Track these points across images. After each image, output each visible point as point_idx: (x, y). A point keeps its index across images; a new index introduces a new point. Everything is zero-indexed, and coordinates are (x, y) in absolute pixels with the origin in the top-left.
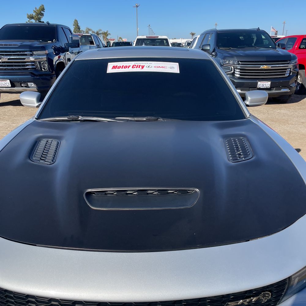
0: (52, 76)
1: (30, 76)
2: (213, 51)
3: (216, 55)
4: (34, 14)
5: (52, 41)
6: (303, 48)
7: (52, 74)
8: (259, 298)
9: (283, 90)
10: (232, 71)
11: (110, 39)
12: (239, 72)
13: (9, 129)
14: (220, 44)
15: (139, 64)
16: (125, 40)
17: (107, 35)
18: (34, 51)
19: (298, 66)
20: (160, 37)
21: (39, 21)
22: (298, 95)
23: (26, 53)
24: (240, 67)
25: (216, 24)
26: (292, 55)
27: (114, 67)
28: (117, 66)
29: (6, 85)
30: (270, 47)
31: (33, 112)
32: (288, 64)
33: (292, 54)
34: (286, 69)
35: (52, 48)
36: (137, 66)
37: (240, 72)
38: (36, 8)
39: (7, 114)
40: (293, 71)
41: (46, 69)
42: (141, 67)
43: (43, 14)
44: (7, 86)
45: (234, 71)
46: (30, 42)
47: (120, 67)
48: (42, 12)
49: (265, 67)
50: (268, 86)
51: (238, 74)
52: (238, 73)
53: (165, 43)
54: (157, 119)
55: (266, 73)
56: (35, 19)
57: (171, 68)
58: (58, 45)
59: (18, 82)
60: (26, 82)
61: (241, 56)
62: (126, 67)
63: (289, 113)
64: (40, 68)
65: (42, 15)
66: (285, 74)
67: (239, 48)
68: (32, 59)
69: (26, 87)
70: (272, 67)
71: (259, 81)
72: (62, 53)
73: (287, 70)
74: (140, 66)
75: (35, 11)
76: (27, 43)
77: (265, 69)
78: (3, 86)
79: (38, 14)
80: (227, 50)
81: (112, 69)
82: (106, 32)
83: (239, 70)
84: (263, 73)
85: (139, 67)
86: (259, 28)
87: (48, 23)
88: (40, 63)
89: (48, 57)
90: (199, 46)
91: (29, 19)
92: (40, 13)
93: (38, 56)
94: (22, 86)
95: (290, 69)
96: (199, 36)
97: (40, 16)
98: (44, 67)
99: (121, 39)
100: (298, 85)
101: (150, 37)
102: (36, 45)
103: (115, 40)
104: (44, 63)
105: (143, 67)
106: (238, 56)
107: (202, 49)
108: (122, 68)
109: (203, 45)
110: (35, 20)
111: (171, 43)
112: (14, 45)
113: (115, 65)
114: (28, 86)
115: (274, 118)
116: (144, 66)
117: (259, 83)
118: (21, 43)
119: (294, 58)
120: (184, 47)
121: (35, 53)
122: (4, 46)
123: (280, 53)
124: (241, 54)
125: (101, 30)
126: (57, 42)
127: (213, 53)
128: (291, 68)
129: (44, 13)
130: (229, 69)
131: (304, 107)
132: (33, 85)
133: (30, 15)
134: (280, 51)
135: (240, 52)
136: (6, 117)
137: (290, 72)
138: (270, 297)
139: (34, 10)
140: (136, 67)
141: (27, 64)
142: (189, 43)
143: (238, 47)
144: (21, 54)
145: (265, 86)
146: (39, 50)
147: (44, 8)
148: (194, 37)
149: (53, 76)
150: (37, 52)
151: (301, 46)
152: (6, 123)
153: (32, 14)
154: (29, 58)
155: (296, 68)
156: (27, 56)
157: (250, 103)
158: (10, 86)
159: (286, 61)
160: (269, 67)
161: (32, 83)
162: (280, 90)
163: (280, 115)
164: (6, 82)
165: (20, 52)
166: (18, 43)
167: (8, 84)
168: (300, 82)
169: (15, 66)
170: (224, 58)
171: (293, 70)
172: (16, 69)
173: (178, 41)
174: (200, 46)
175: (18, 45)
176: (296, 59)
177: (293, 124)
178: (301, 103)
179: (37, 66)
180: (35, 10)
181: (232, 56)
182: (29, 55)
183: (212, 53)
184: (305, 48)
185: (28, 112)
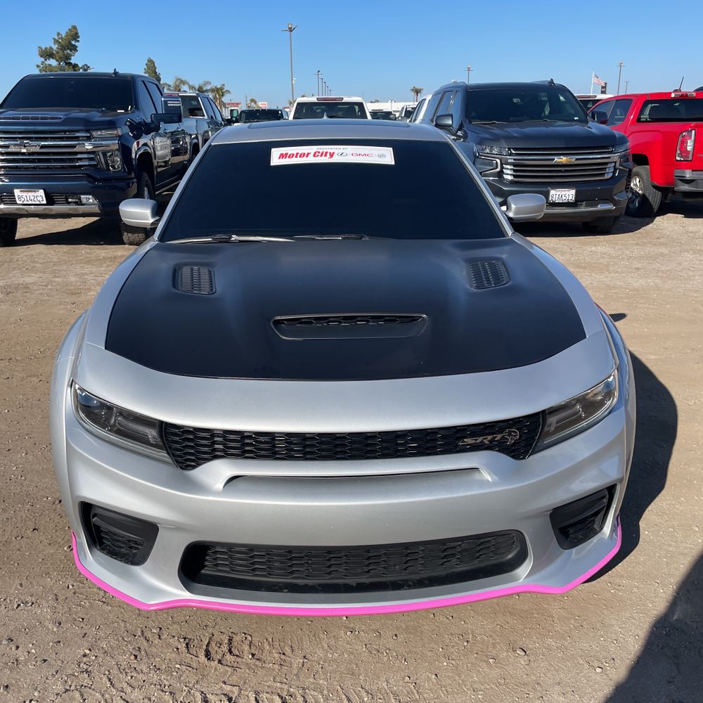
0: (128, 181)
1: (85, 182)
2: (460, 129)
3: (465, 137)
4: (55, 47)
5: (126, 110)
6: (646, 121)
7: (129, 177)
8: (503, 436)
9: (600, 207)
10: (497, 168)
11: (229, 102)
12: (511, 169)
13: (50, 287)
14: (474, 114)
15: (325, 151)
16: (263, 105)
17: (223, 93)
18: (93, 130)
19: (630, 158)
20: (346, 99)
21: (66, 64)
22: (636, 219)
23: (77, 135)
24: (513, 161)
25: (469, 68)
26: (617, 136)
27: (282, 156)
28: (287, 154)
29: (35, 199)
30: (575, 118)
31: (90, 256)
32: (611, 152)
33: (617, 133)
34: (606, 164)
35: (126, 124)
36: (322, 153)
37: (514, 171)
38: (59, 34)
39: (36, 260)
40: (621, 167)
41: (116, 167)
42: (328, 155)
43: (77, 47)
44: (38, 203)
45: (502, 168)
46: (81, 112)
47: (293, 155)
48: (73, 42)
49: (563, 159)
50: (570, 198)
51: (511, 175)
52: (509, 172)
53: (357, 110)
54: (361, 239)
55: (565, 171)
56: (57, 58)
57: (380, 156)
58: (138, 117)
59: (62, 194)
60: (76, 193)
61: (514, 138)
62: (302, 155)
63: (612, 252)
64: (105, 166)
65: (74, 48)
66: (605, 174)
67: (512, 122)
68: (88, 146)
69: (76, 203)
70: (577, 159)
71: (553, 189)
72: (147, 134)
73: (609, 166)
74: (326, 153)
75: (56, 41)
76: (77, 113)
77: (564, 163)
78: (30, 202)
79: (63, 48)
80: (487, 126)
81: (279, 158)
82: (219, 86)
83: (512, 167)
84: (560, 171)
85: (326, 155)
86: (552, 80)
87: (116, 73)
88: (105, 154)
89: (122, 144)
90: (431, 117)
91: (43, 59)
92: (69, 43)
93: (102, 140)
94: (69, 203)
95: (614, 164)
96: (429, 97)
97: (69, 51)
98: (112, 162)
99: (255, 103)
100: (637, 197)
101: (325, 99)
102: (97, 119)
103: (240, 106)
104: (112, 155)
105: (332, 155)
106: (508, 138)
107: (437, 125)
108: (296, 157)
109: (439, 116)
110: (57, 60)
111: (370, 112)
112: (51, 118)
113: (284, 153)
114: (81, 201)
115: (583, 261)
116: (333, 153)
117: (552, 192)
118: (66, 115)
119: (622, 141)
120: (399, 120)
121: (95, 134)
122: (30, 120)
123: (593, 130)
124: (515, 135)
125: (208, 83)
126: (137, 113)
127: (460, 133)
128: (615, 162)
129: (77, 44)
130: (492, 164)
131: (645, 240)
132: (91, 200)
133: (46, 48)
134: (595, 127)
135: (514, 130)
136: (38, 265)
137: (615, 169)
138: (518, 437)
139: (54, 39)
140: (320, 154)
141: (79, 156)
142: (409, 111)
143: (511, 119)
144: (66, 138)
145: (564, 198)
146: (103, 129)
147: (77, 33)
148: (420, 99)
149: (131, 181)
150: (99, 133)
151: (642, 116)
152: (40, 277)
153: (51, 48)
154: (84, 144)
155: (627, 160)
156: (79, 140)
157: (515, 214)
158: (45, 202)
159: (605, 147)
160: (572, 159)
161: (90, 197)
162: (596, 205)
163: (594, 256)
164: (35, 194)
165: (65, 134)
166: (60, 114)
167: (40, 199)
168: (640, 192)
169: (55, 160)
170: (481, 142)
171: (620, 165)
172: (56, 168)
173: (385, 107)
174: (433, 118)
175: (61, 118)
176: (626, 143)
177: (617, 272)
178: (640, 233)
179: (99, 162)
180: (56, 38)
181: (496, 139)
182: (84, 138)
183: (457, 132)
184: (649, 122)
185: (81, 256)
